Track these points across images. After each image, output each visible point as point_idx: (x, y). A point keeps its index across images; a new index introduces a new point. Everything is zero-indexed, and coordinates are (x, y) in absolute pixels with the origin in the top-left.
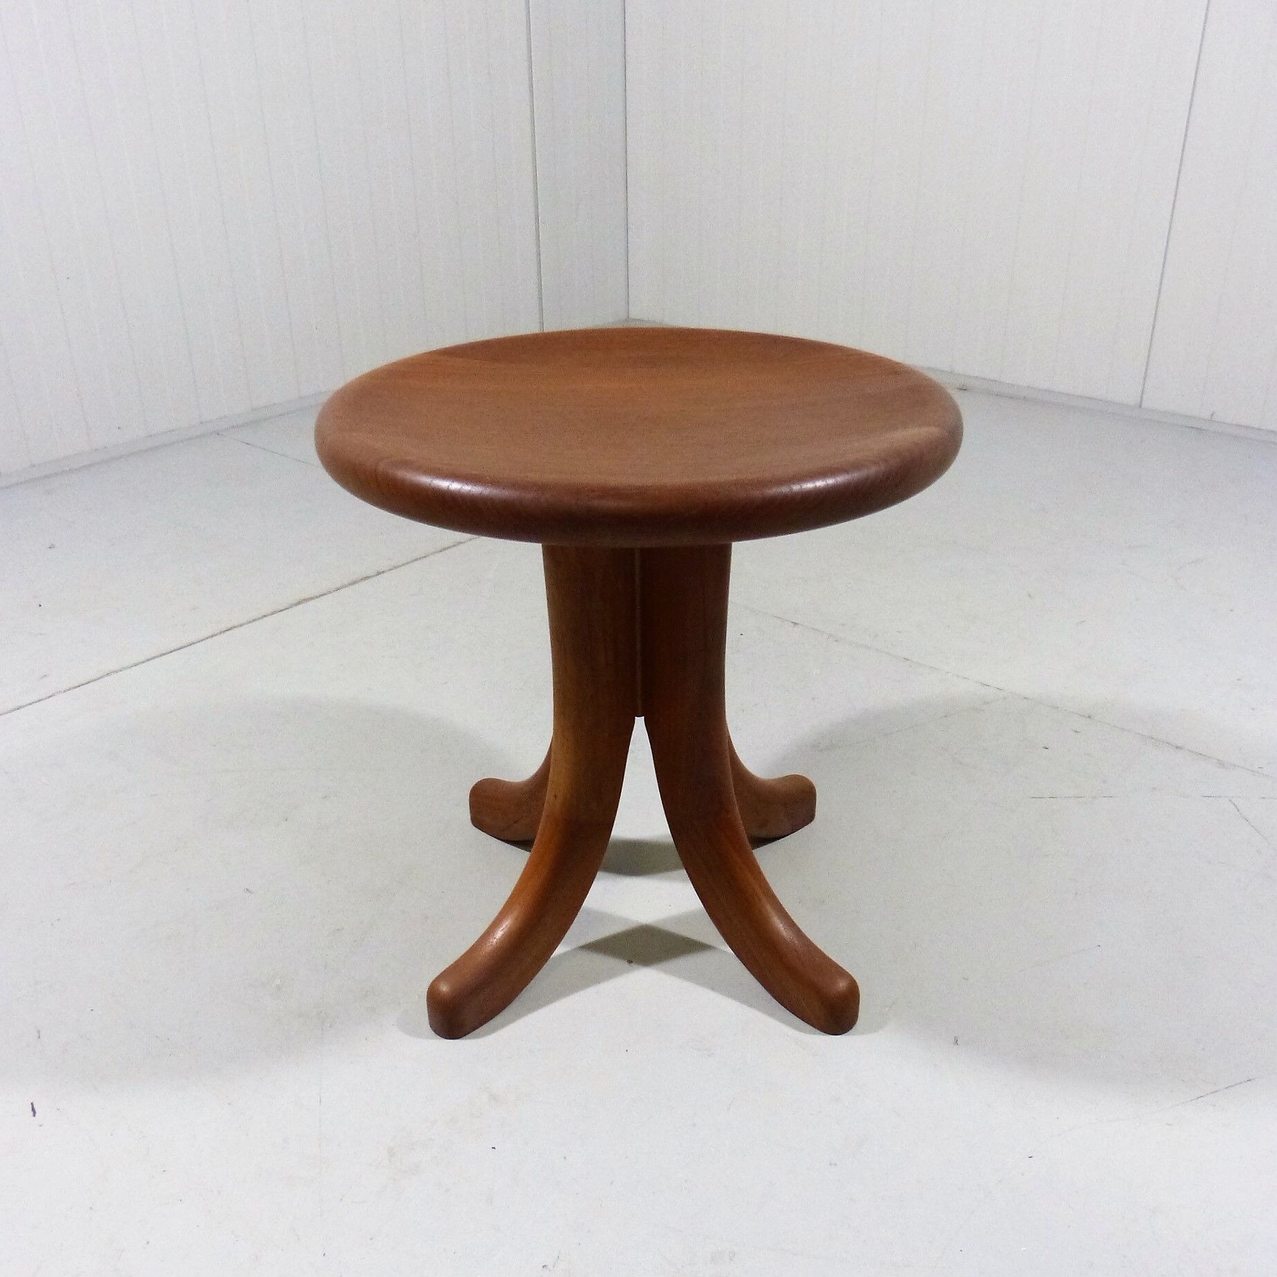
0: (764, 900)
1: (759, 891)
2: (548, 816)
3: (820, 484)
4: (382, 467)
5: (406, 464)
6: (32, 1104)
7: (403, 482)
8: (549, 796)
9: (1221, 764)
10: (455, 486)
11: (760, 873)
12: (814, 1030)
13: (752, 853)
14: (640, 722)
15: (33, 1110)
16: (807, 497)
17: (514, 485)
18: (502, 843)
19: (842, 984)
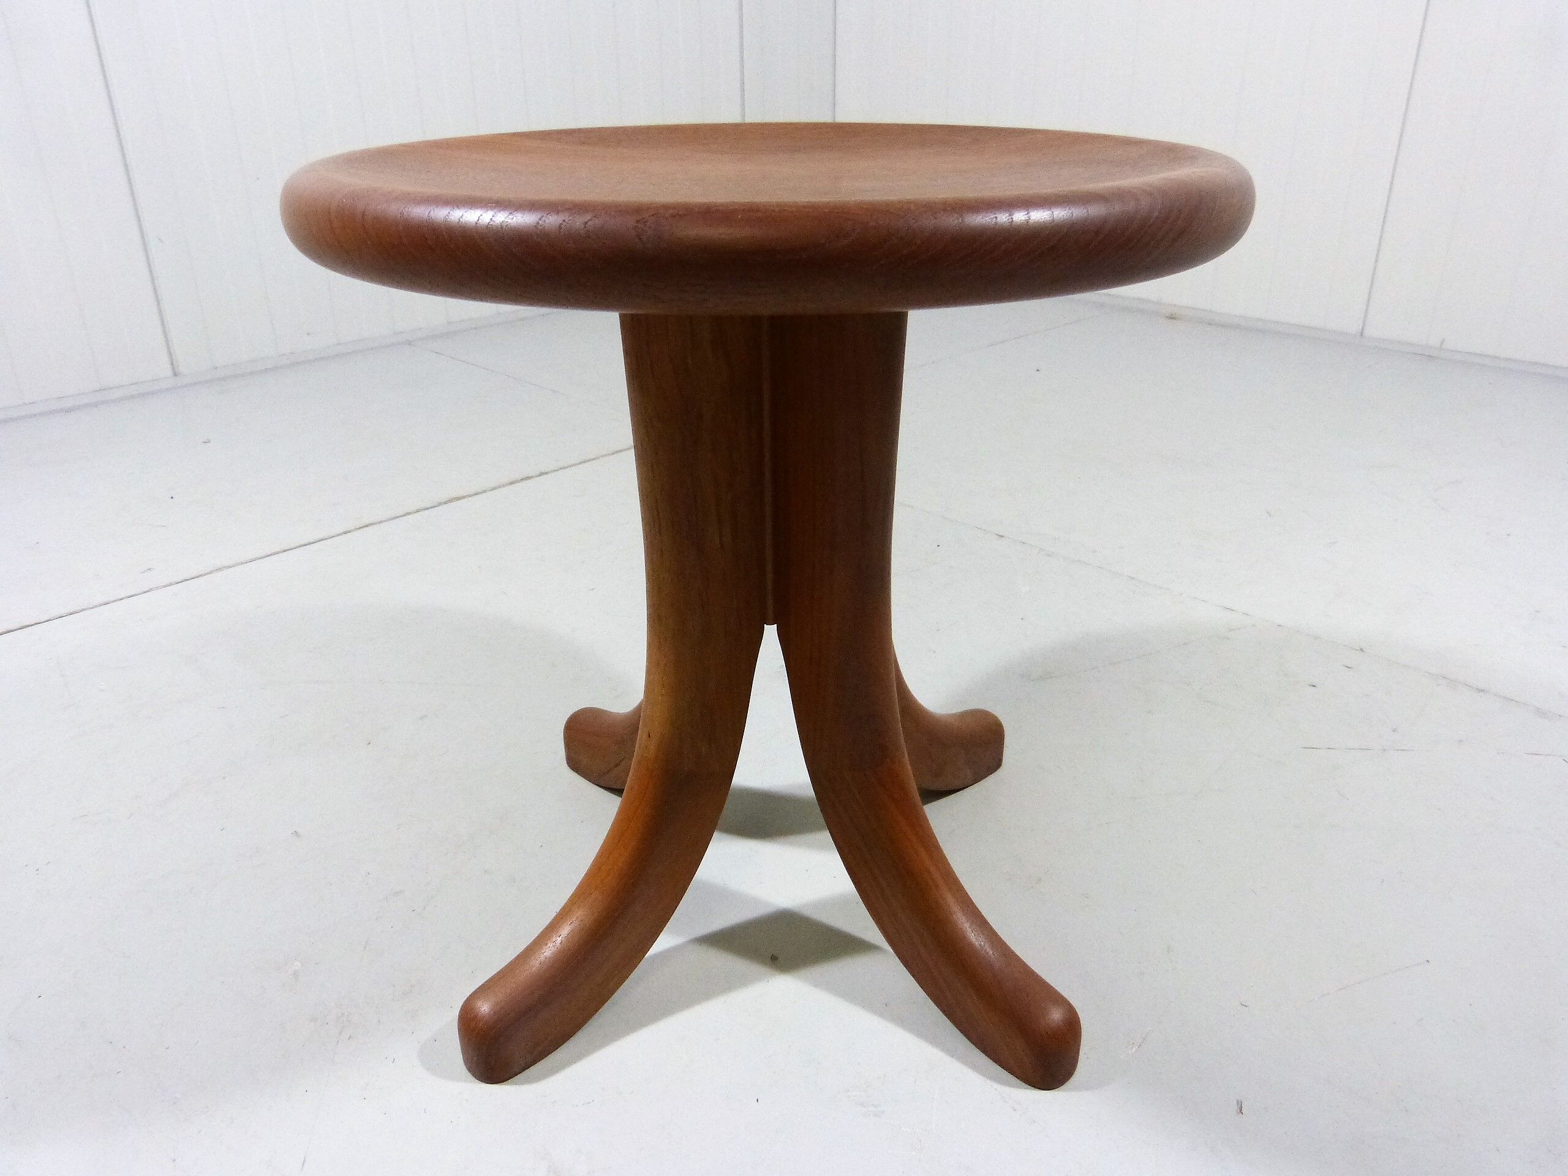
1: (936, 875)
2: (639, 762)
3: (1039, 216)
9: (1541, 713)
11: (937, 847)
13: (922, 810)
14: (771, 633)
18: (602, 790)
19: (1056, 1015)
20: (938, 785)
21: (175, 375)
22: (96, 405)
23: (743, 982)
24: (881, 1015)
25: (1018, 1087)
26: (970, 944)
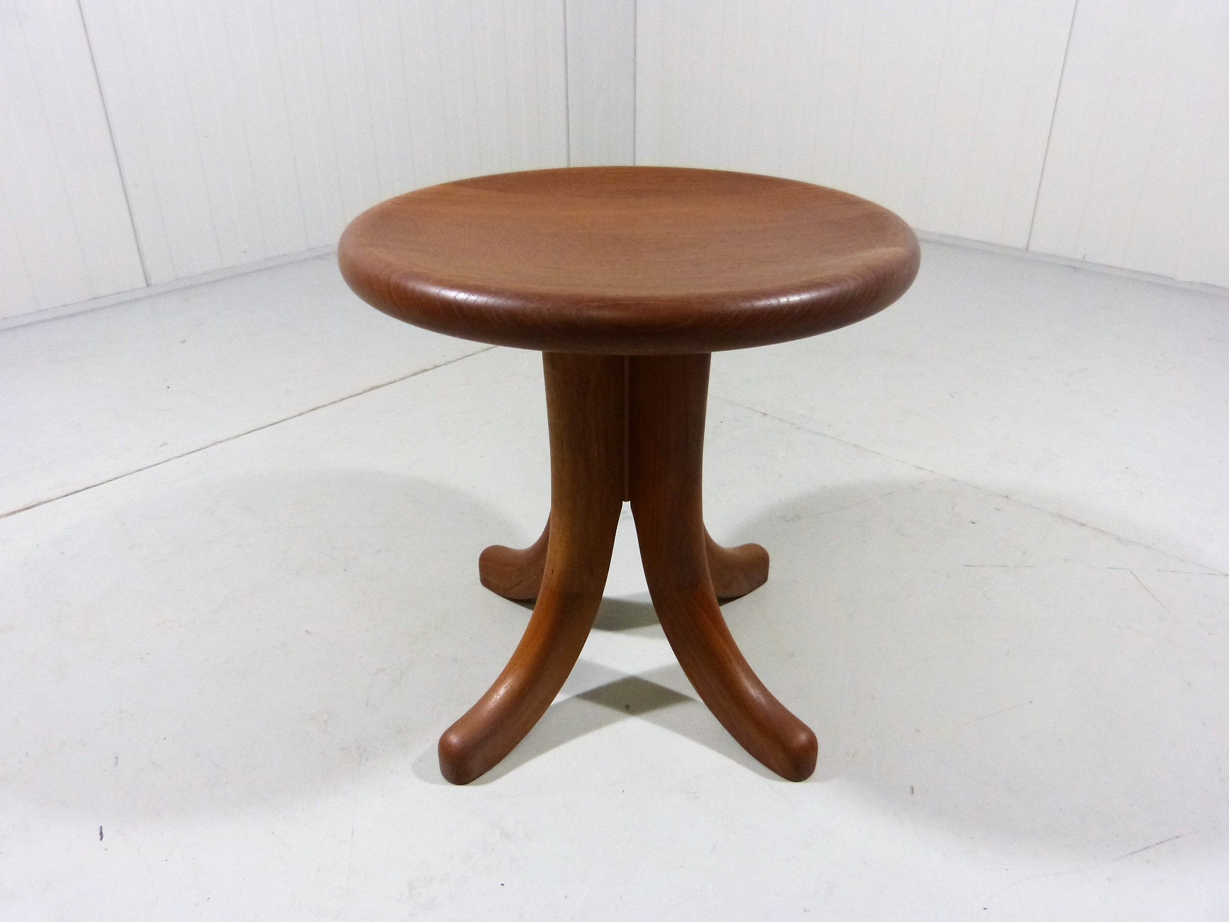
0: (735, 663)
2: (546, 588)
3: (794, 299)
4: (394, 278)
5: (418, 277)
6: (101, 827)
7: (413, 292)
8: (547, 571)
10: (461, 296)
11: (730, 637)
12: (778, 777)
13: (719, 610)
14: (626, 506)
15: (101, 834)
16: (792, 309)
17: (517, 295)
18: (507, 600)
19: (803, 738)
20: (727, 594)
21: (148, 286)
22: (93, 311)
23: (608, 721)
24: (695, 739)
25: (780, 780)
26: (751, 697)
